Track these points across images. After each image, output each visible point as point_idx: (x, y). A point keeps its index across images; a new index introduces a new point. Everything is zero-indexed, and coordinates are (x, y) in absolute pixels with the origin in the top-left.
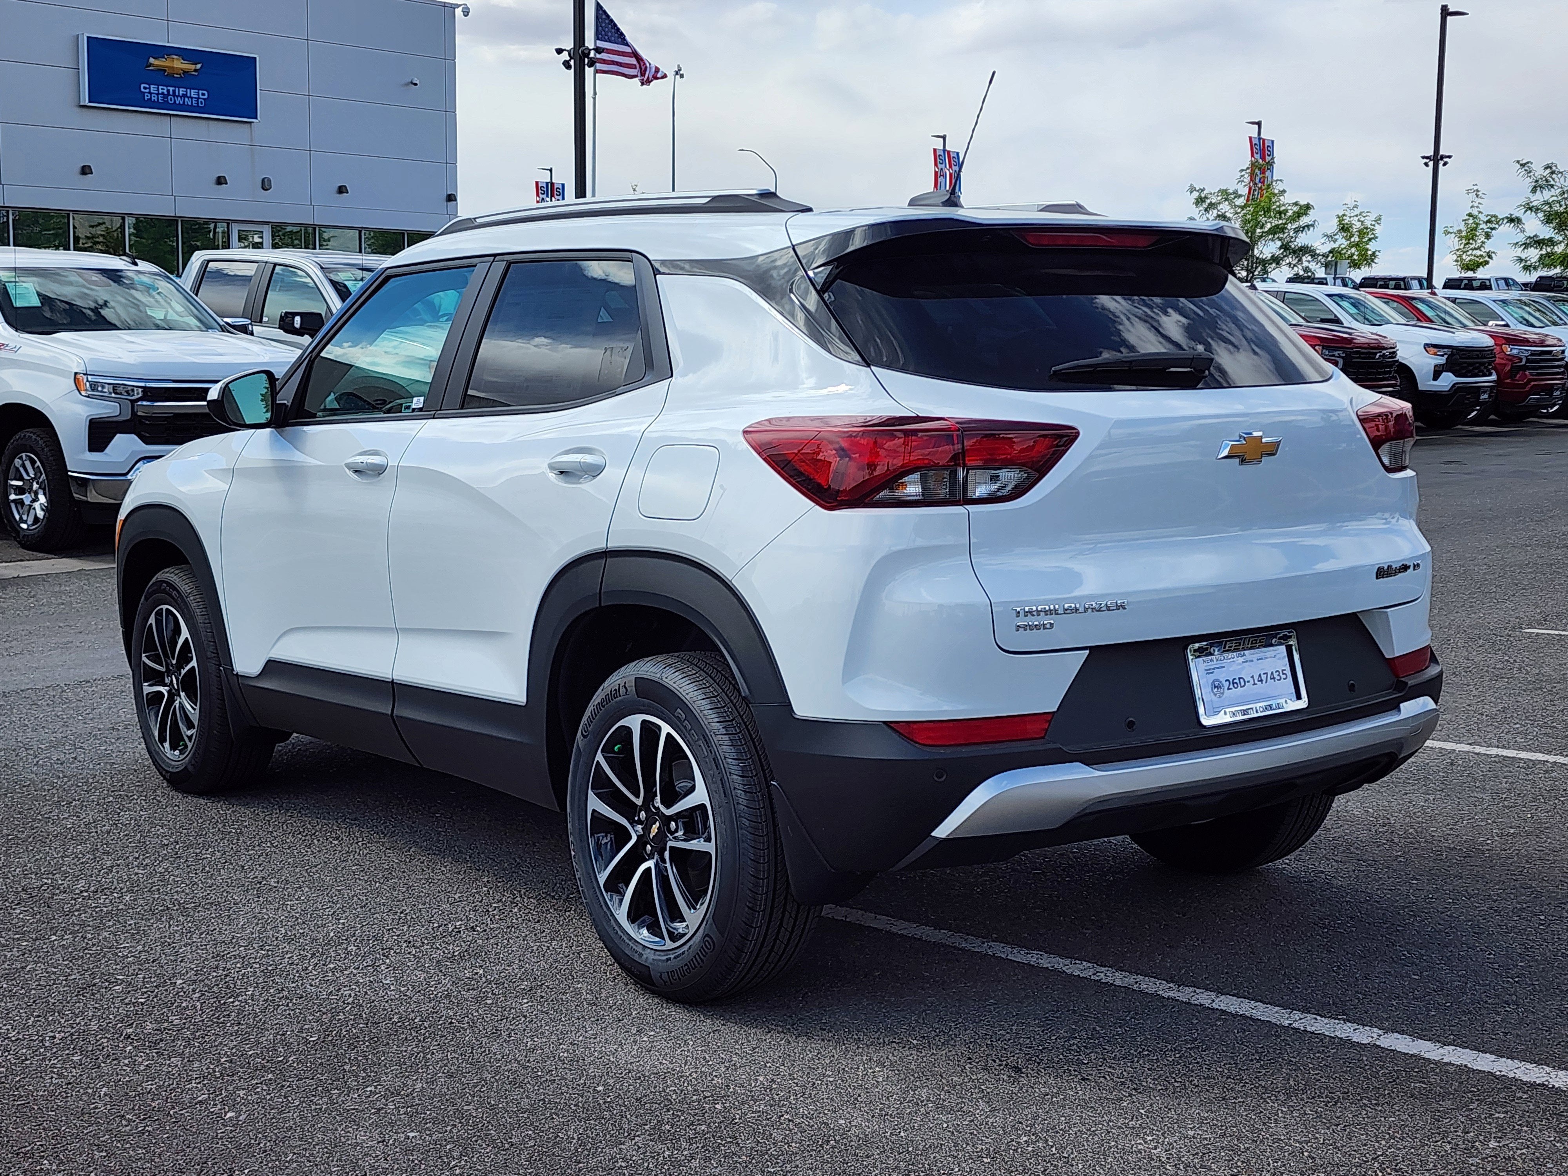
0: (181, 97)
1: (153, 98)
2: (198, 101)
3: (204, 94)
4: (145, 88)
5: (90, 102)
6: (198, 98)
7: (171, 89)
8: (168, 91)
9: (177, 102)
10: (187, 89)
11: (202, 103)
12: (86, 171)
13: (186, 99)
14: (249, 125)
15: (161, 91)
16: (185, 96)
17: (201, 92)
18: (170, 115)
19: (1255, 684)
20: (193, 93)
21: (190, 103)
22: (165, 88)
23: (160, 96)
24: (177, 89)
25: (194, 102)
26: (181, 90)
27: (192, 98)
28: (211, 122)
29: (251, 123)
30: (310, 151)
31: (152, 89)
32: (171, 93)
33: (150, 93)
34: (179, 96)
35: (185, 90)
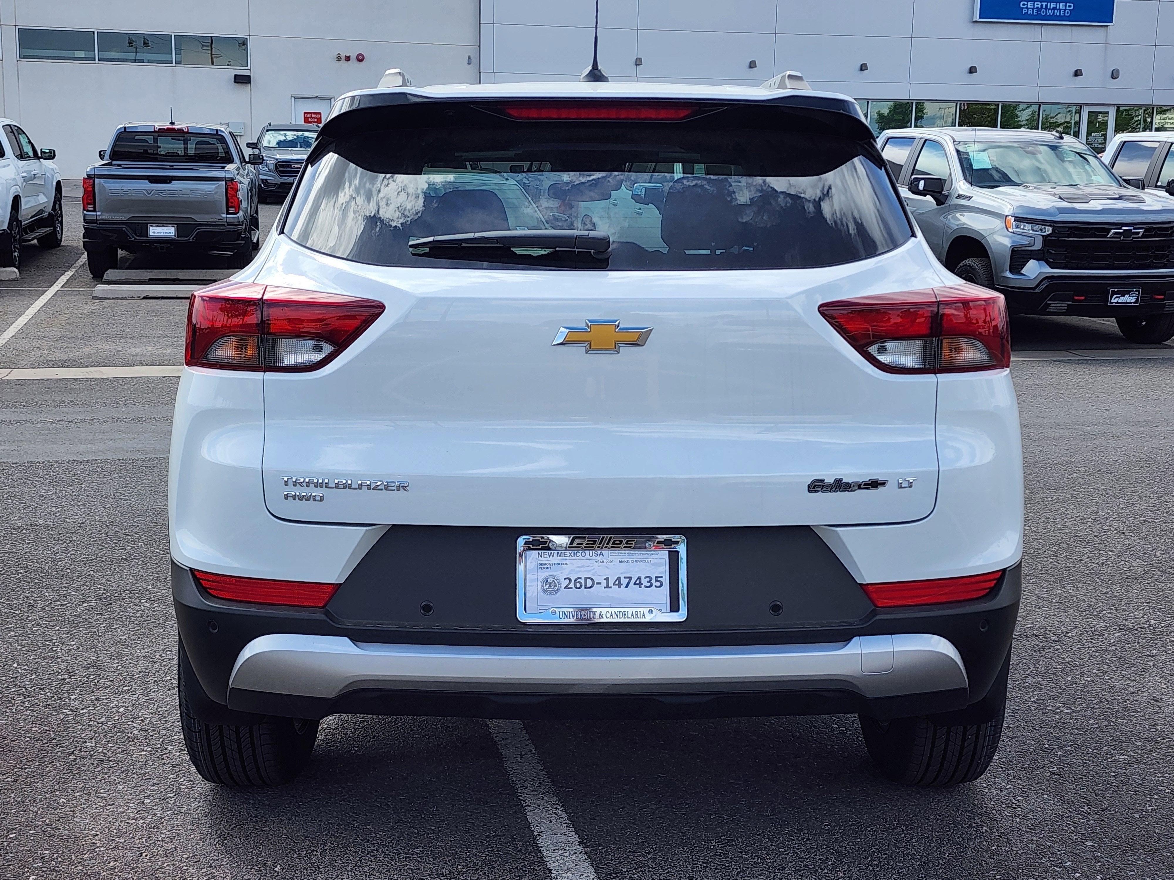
0: (1052, 10)
1: (1029, 12)
2: (1065, 12)
3: (1070, 6)
4: (1024, 5)
5: (980, 18)
6: (1065, 10)
7: (1044, 4)
8: (1042, 6)
9: (1048, 14)
10: (1057, 3)
11: (1068, 13)
12: (972, 70)
13: (1056, 11)
14: (1106, 28)
15: (1036, 6)
16: (1054, 8)
17: (1068, 4)
18: (1042, 24)
19: (608, 587)
20: (1062, 6)
21: (1058, 14)
22: (1040, 3)
23: (1035, 10)
24: (1049, 4)
25: (1061, 13)
26: (1052, 4)
27: (1060, 10)
28: (1073, 28)
29: (1107, 26)
30: (1155, 45)
31: (1029, 5)
32: (1044, 7)
33: (1027, 8)
34: (1050, 9)
35: (1055, 4)
